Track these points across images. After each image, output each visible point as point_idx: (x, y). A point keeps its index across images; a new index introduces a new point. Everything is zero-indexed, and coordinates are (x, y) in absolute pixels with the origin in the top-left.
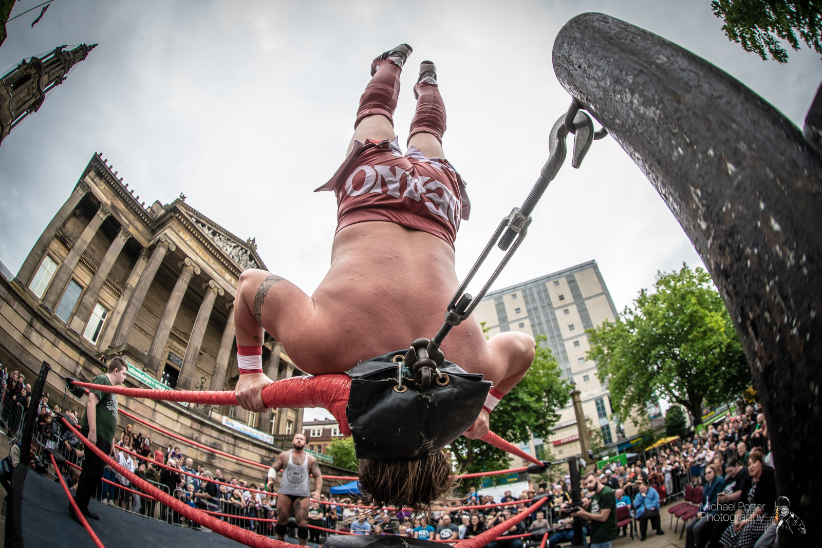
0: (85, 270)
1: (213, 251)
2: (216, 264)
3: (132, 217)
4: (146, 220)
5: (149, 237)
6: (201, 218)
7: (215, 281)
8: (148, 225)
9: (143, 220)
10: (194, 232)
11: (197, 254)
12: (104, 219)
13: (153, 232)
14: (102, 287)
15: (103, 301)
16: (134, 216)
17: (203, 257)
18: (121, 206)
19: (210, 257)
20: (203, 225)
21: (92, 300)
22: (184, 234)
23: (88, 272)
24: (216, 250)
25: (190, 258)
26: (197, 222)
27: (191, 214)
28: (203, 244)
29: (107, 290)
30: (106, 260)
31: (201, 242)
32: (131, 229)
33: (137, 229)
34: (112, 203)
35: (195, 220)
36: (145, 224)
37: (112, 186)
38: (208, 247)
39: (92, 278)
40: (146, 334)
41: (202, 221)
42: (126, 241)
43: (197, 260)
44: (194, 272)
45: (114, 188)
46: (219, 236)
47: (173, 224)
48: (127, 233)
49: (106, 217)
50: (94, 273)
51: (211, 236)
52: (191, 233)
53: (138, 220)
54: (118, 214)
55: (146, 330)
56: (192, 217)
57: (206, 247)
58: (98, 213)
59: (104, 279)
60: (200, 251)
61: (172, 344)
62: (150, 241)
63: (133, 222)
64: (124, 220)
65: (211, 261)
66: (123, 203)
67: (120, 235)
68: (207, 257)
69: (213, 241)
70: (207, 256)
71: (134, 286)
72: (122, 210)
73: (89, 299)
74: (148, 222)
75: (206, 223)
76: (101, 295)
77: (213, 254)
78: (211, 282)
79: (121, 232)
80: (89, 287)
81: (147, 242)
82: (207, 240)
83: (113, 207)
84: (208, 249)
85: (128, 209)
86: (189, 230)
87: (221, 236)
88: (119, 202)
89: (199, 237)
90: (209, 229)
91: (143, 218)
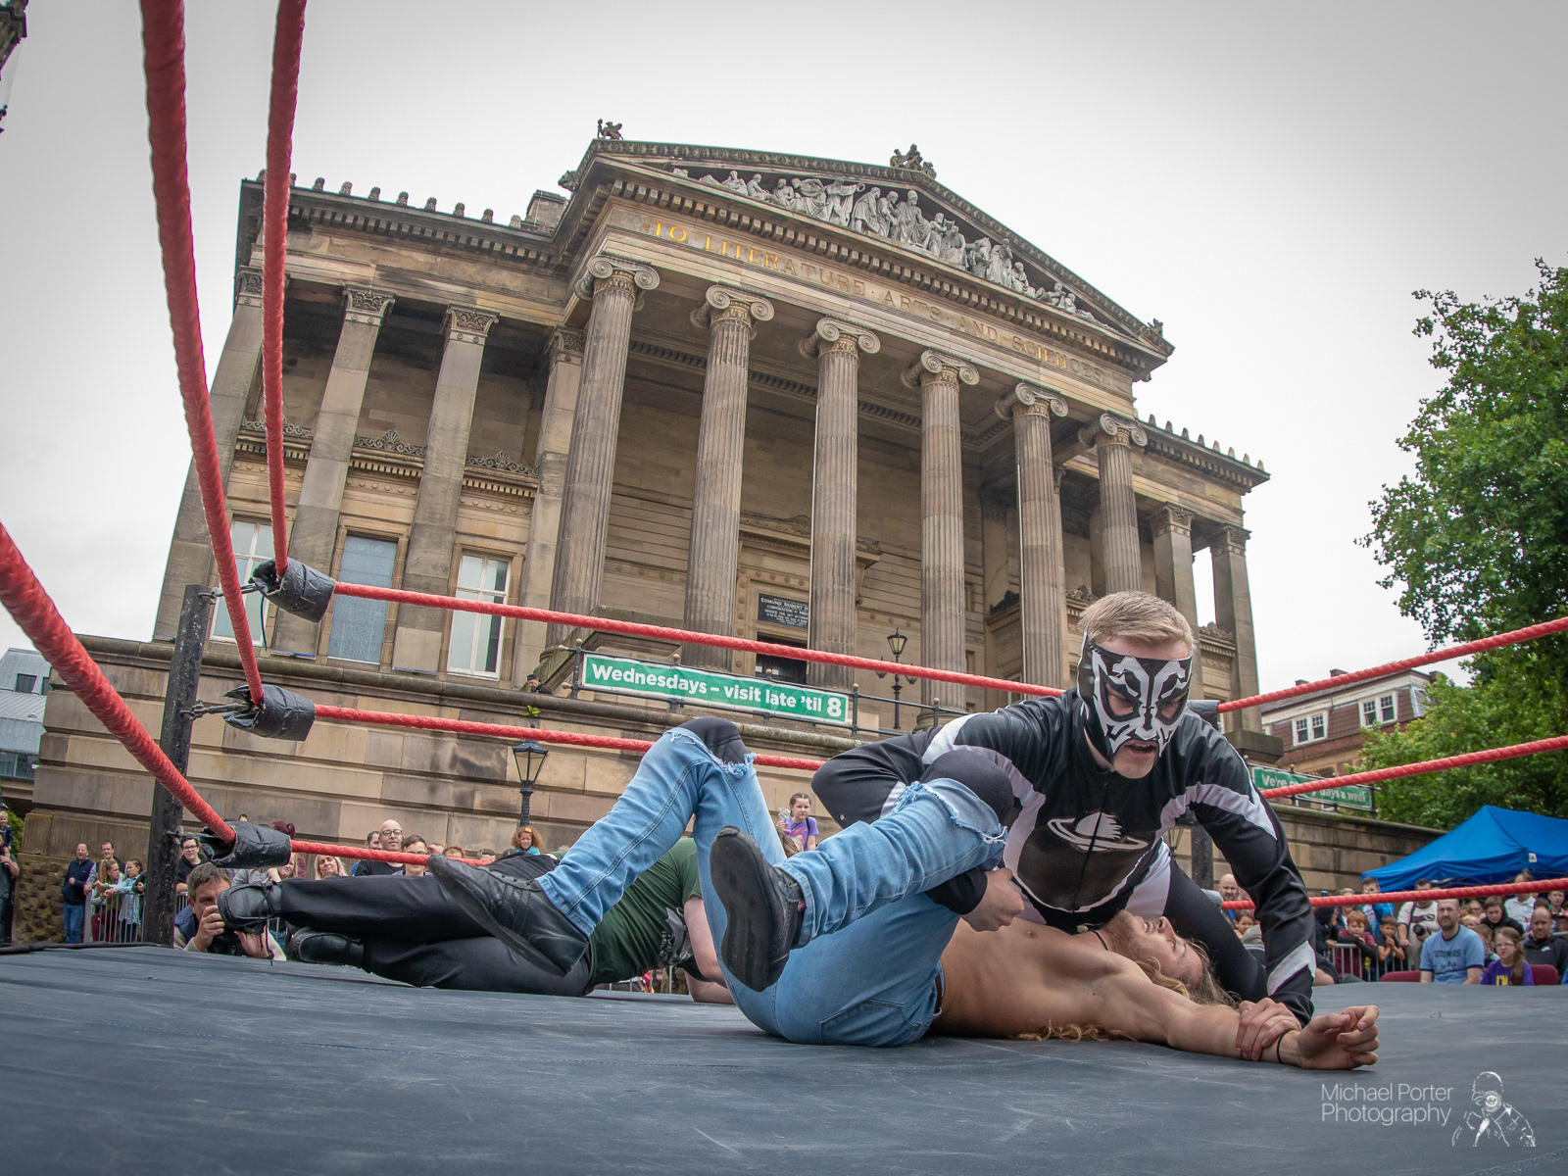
0: (382, 486)
1: (790, 235)
2: (817, 267)
3: (469, 270)
4: (521, 253)
5: (558, 292)
6: (702, 158)
7: (832, 318)
8: (535, 262)
9: (514, 257)
10: (700, 208)
11: (739, 263)
12: (377, 322)
13: (563, 273)
14: (461, 504)
15: (479, 542)
16: (474, 261)
17: (763, 263)
18: (415, 259)
19: (787, 257)
20: (722, 176)
21: (441, 556)
22: (669, 226)
23: (395, 488)
24: (799, 226)
25: (722, 284)
26: (696, 174)
27: (665, 161)
28: (747, 228)
29: (482, 503)
30: (439, 423)
31: (737, 225)
32: (484, 301)
33: (504, 291)
34: (379, 268)
35: (684, 174)
36: (524, 266)
37: (353, 226)
38: (768, 227)
39: (414, 496)
40: (663, 571)
41: (711, 165)
42: (482, 341)
43: (748, 281)
44: (754, 321)
45: (365, 228)
46: (789, 184)
47: (619, 215)
48: (474, 317)
49: (381, 314)
50: (415, 481)
51: (764, 195)
52: (692, 212)
53: (495, 265)
54: (416, 285)
55: (658, 562)
56: (669, 168)
57: (760, 233)
58: (348, 317)
59: (457, 476)
60: (746, 250)
61: (759, 570)
62: (564, 303)
63: (479, 279)
64: (446, 291)
65: (798, 265)
66: (418, 250)
67: (453, 335)
68: (779, 260)
69: (777, 204)
70: (777, 255)
71: (565, 449)
72: (423, 269)
73: (427, 557)
74: (532, 255)
75: (727, 167)
76: (464, 526)
77: (793, 243)
78: (822, 327)
79: (454, 326)
80: (414, 526)
81: (557, 309)
82: (754, 212)
83: (390, 274)
84: (771, 236)
85: (447, 255)
86: (680, 209)
87: (797, 183)
88: (404, 252)
89: (723, 213)
90: (747, 177)
91: (509, 251)
